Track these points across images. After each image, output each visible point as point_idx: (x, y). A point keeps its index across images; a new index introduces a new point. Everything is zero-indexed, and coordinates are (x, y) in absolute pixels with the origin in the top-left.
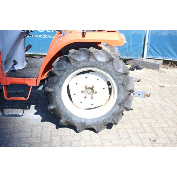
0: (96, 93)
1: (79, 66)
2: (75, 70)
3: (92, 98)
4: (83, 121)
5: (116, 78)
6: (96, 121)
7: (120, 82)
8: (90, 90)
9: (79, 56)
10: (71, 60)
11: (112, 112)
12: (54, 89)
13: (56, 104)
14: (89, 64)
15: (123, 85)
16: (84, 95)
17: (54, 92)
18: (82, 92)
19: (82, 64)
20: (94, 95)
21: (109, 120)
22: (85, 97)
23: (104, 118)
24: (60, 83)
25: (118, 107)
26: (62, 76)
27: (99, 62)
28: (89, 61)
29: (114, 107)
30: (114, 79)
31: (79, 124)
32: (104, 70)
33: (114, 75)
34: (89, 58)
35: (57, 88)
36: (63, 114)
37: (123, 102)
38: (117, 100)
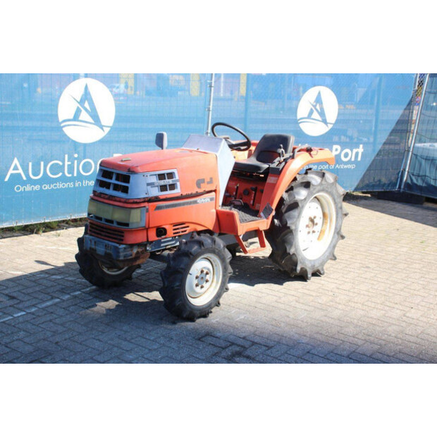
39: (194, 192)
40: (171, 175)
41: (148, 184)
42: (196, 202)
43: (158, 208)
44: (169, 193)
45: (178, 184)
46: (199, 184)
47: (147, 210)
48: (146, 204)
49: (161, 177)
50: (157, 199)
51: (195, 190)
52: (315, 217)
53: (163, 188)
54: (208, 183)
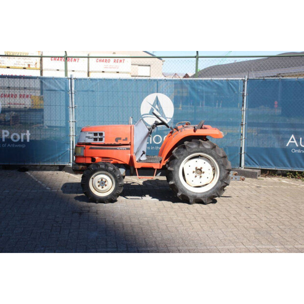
0: (204, 172)
1: (192, 151)
2: (189, 155)
3: (201, 177)
4: (195, 194)
5: (218, 160)
6: (204, 195)
7: (220, 163)
8: (199, 171)
9: (192, 145)
10: (187, 148)
11: (216, 187)
12: (174, 169)
13: (175, 181)
14: (199, 150)
15: (223, 165)
16: (195, 174)
17: (174, 171)
18: (194, 172)
19: (194, 150)
20: (202, 175)
21: (214, 193)
22: (196, 176)
23: (210, 192)
24: (179, 164)
25: (220, 183)
26: (180, 159)
27: (206, 149)
28: (199, 148)
29: (218, 183)
30: (217, 161)
31: (191, 197)
32: (209, 154)
33: (216, 157)
34: (199, 146)
35: (176, 168)
36: (180, 188)
37: (224, 179)
38: (220, 177)
39: (113, 143)
40: (101, 134)
41: (86, 137)
42: (116, 149)
43: (91, 148)
44: (98, 142)
45: (104, 139)
46: (117, 140)
47: (85, 149)
48: (84, 146)
49: (96, 134)
50: (89, 144)
51: (114, 142)
52: (201, 168)
53: (95, 139)
54: (124, 140)
